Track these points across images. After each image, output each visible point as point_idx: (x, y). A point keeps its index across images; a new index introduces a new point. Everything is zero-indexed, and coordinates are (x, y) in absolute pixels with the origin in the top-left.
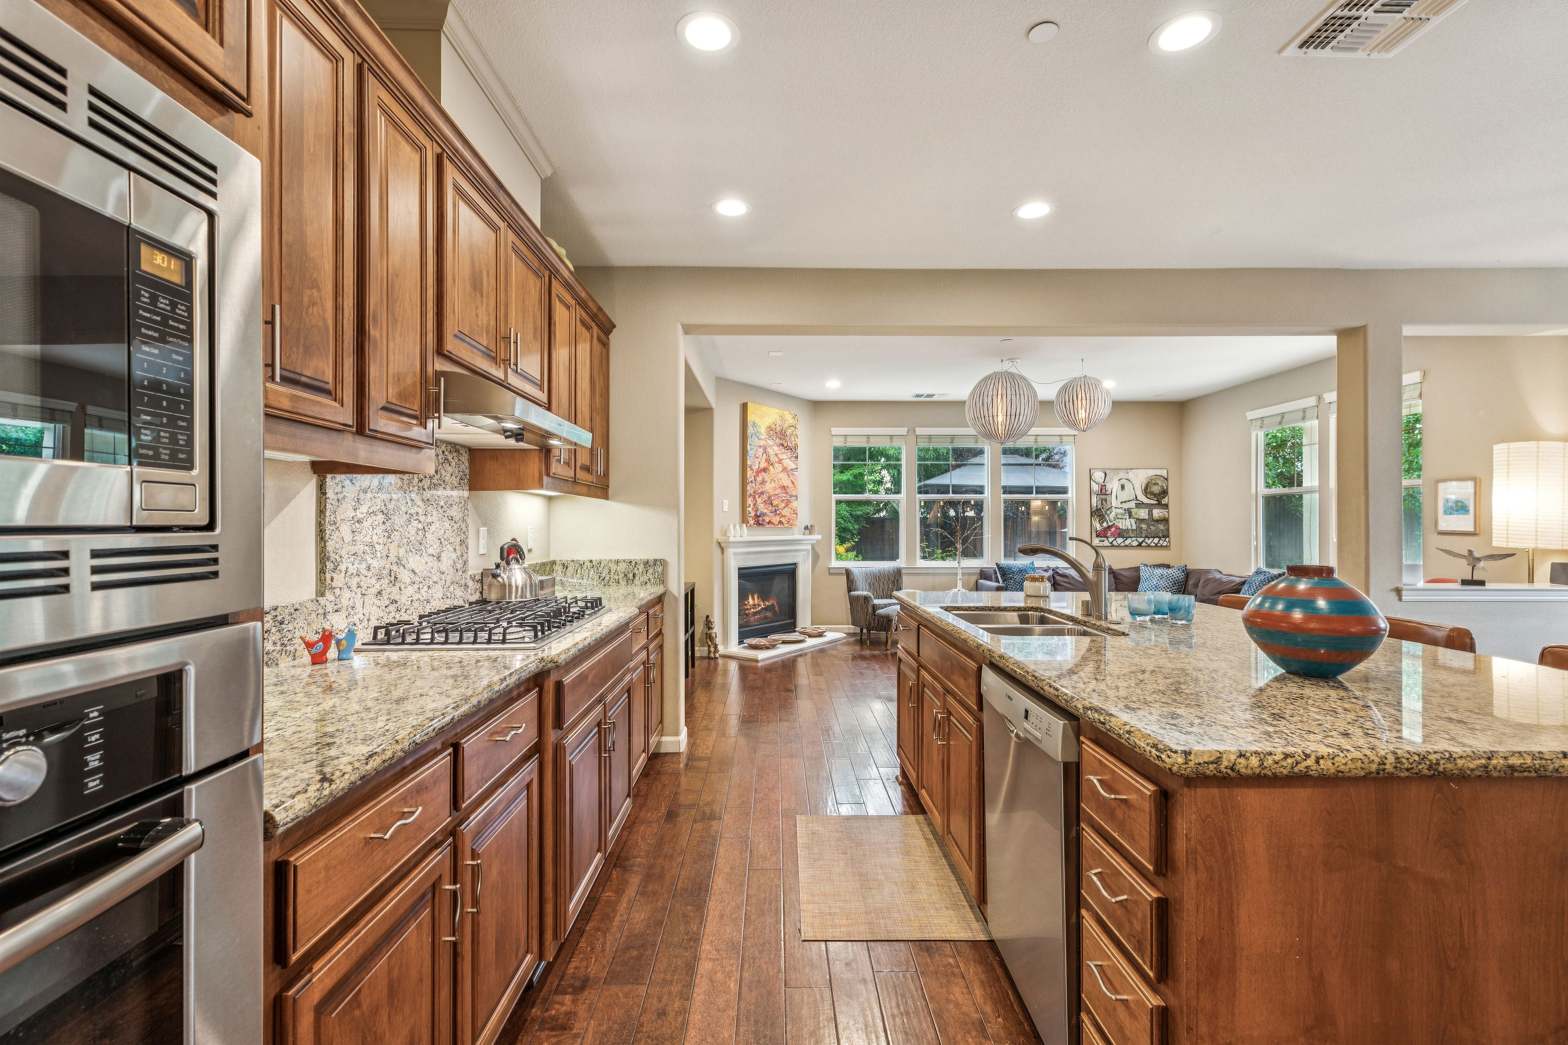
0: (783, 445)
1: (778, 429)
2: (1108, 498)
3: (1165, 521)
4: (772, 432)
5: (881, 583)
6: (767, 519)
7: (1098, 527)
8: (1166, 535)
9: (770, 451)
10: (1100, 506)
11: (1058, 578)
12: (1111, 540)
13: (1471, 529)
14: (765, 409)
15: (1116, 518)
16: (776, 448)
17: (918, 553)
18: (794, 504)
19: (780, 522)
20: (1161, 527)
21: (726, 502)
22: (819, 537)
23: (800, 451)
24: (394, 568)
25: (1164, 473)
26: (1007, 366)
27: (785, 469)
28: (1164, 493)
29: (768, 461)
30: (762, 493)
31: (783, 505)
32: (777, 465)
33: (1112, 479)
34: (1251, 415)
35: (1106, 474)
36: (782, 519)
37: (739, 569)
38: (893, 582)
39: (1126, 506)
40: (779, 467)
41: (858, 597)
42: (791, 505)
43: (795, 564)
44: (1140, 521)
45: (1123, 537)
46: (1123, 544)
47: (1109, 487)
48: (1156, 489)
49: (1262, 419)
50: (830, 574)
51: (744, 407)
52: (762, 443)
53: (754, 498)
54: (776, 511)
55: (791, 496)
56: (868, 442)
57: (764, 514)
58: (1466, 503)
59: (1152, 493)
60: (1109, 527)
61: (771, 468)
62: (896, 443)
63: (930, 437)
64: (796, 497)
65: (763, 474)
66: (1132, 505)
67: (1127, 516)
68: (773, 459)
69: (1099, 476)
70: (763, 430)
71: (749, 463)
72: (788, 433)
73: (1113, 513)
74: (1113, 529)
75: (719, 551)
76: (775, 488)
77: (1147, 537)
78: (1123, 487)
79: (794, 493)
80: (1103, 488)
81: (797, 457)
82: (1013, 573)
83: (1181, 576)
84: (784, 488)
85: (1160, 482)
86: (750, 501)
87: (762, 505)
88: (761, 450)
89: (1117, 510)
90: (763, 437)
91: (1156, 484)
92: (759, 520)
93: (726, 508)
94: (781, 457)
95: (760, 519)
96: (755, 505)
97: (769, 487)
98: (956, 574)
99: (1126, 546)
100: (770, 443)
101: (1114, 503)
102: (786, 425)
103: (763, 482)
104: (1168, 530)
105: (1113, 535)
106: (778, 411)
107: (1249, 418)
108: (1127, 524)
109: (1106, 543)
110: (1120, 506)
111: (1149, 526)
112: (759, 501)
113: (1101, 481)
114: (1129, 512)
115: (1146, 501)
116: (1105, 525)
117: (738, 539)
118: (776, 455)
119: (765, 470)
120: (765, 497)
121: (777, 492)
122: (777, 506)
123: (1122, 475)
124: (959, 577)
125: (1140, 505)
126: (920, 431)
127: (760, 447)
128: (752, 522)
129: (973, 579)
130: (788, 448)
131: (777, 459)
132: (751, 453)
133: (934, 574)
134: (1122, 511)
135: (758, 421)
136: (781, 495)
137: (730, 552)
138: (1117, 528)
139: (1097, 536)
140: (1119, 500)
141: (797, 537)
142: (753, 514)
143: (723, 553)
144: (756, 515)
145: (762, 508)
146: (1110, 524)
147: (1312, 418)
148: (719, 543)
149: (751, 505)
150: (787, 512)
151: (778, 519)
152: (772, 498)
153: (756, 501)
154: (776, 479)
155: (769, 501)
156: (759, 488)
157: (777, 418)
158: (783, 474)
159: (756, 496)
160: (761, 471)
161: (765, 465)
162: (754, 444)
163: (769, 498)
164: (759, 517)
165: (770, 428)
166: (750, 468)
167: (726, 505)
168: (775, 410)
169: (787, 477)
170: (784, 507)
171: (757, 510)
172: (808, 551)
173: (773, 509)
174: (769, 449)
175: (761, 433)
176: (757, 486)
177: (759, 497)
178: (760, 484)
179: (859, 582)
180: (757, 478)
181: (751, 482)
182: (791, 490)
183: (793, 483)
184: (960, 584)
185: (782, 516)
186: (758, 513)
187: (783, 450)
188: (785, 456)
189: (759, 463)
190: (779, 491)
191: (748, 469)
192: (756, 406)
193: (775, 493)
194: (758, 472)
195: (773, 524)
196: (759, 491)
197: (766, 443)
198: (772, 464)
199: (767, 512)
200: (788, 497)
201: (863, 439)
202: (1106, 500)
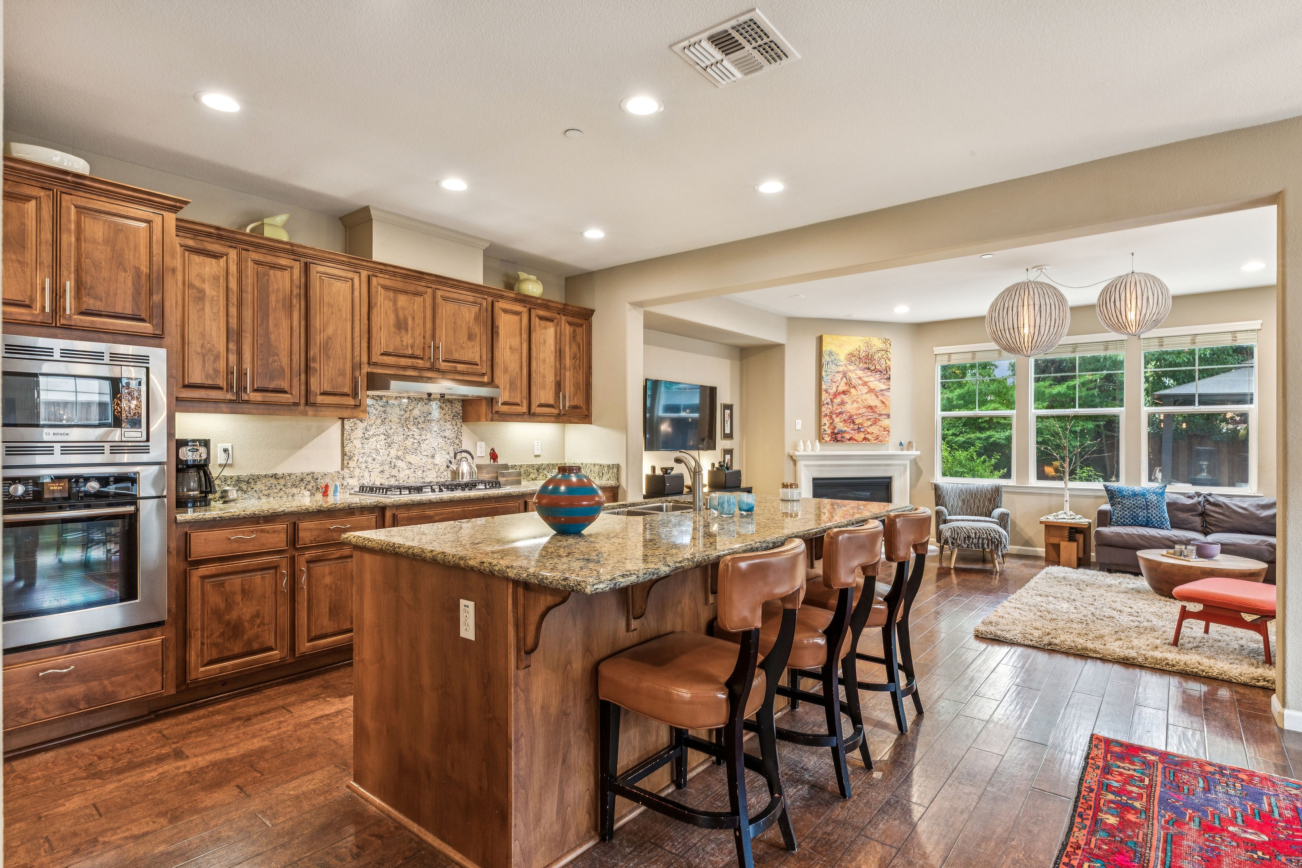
0: (869, 369)
1: (863, 354)
4: (853, 359)
5: (977, 501)
6: (848, 437)
9: (852, 375)
14: (844, 338)
16: (860, 373)
17: (1033, 473)
18: (885, 422)
19: (865, 439)
21: (799, 422)
22: (918, 453)
23: (892, 373)
24: (394, 460)
26: (1033, 276)
27: (871, 391)
29: (849, 384)
30: (841, 413)
31: (870, 423)
32: (861, 387)
36: (868, 436)
37: (814, 479)
38: (990, 500)
40: (865, 390)
42: (880, 423)
43: (890, 478)
51: (820, 339)
52: (841, 369)
53: (831, 417)
54: (859, 428)
55: (881, 415)
56: (974, 357)
57: (845, 431)
61: (853, 390)
64: (888, 416)
65: (843, 396)
68: (854, 382)
70: (842, 357)
71: (824, 387)
72: (876, 357)
75: (791, 463)
76: (859, 408)
79: (884, 412)
81: (889, 379)
84: (871, 407)
86: (825, 420)
87: (841, 424)
88: (841, 375)
90: (842, 364)
92: (837, 437)
93: (799, 427)
94: (866, 379)
95: (839, 436)
96: (831, 424)
97: (850, 407)
98: (1063, 495)
100: (852, 368)
102: (874, 350)
103: (843, 403)
106: (862, 338)
112: (837, 420)
117: (809, 452)
118: (860, 378)
119: (844, 393)
120: (845, 416)
121: (861, 411)
122: (860, 424)
124: (1067, 498)
127: (838, 372)
128: (827, 438)
130: (876, 371)
131: (860, 382)
132: (826, 378)
133: (1050, 495)
135: (834, 349)
136: (867, 414)
137: (801, 464)
141: (891, 452)
142: (829, 432)
143: (795, 465)
144: (833, 433)
145: (840, 426)
148: (791, 457)
149: (828, 424)
150: (874, 429)
151: (862, 436)
152: (855, 417)
153: (833, 420)
154: (859, 400)
155: (851, 420)
156: (837, 409)
157: (861, 345)
158: (869, 395)
159: (834, 416)
160: (840, 393)
161: (845, 388)
162: (830, 370)
163: (850, 417)
164: (837, 434)
165: (852, 355)
166: (826, 391)
167: (799, 424)
168: (859, 338)
169: (874, 397)
170: (871, 425)
171: (835, 428)
172: (905, 466)
173: (856, 427)
174: (850, 374)
175: (839, 360)
176: (835, 407)
177: (837, 416)
178: (839, 405)
179: (947, 498)
180: (835, 400)
181: (827, 404)
182: (881, 409)
183: (883, 402)
184: (1067, 506)
185: (868, 433)
186: (836, 431)
187: (869, 373)
188: (872, 379)
189: (838, 386)
190: (864, 410)
191: (824, 393)
192: (835, 337)
193: (858, 412)
194: (836, 395)
195: (856, 440)
196: (838, 411)
197: (846, 369)
198: (854, 387)
199: (848, 430)
200: (876, 416)
201: (969, 356)
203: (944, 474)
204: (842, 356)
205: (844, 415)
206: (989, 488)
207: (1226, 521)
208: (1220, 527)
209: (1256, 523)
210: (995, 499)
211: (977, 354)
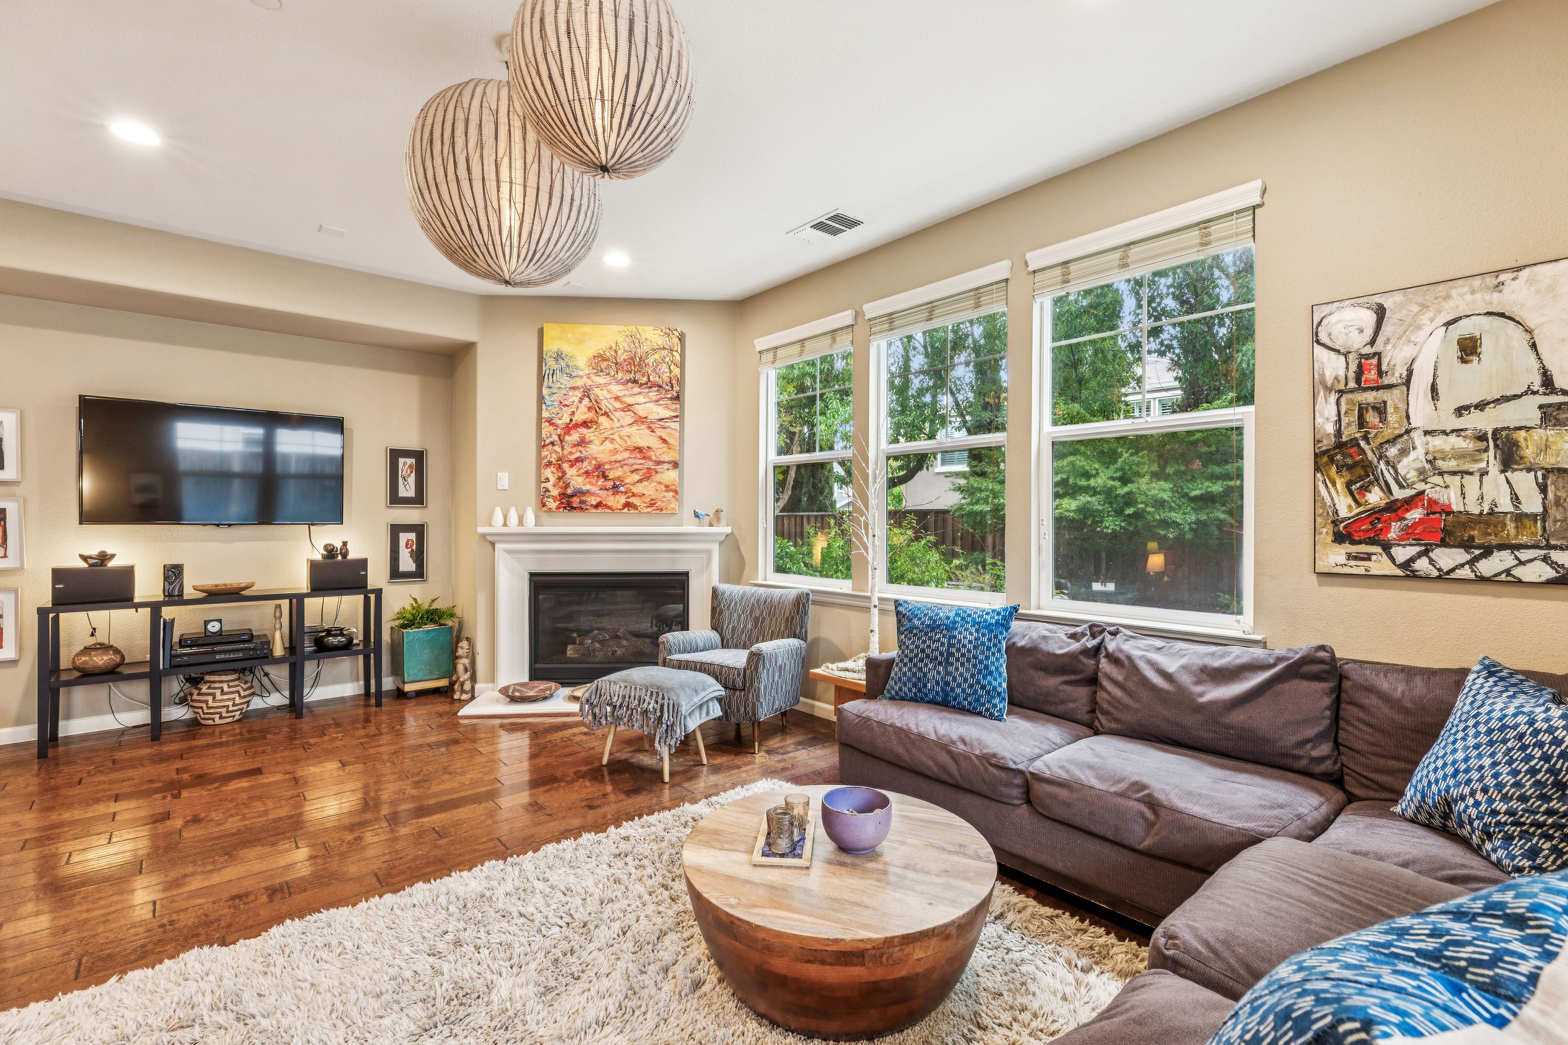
0: (635, 381)
1: (622, 357)
2: (1392, 398)
4: (604, 365)
6: (593, 501)
7: (1345, 506)
9: (602, 394)
10: (1350, 431)
12: (1404, 552)
14: (586, 329)
15: (1434, 471)
16: (617, 389)
18: (669, 475)
19: (628, 505)
21: (504, 476)
22: (731, 530)
27: (640, 420)
29: (596, 408)
30: (579, 460)
31: (636, 477)
32: (619, 414)
33: (1413, 324)
35: (1381, 312)
36: (635, 501)
37: (532, 575)
39: (1486, 421)
40: (628, 418)
42: (658, 477)
43: (686, 574)
45: (1467, 545)
46: (1466, 573)
47: (1399, 353)
51: (540, 334)
52: (579, 382)
53: (559, 467)
54: (615, 487)
55: (659, 463)
57: (588, 492)
60: (1395, 508)
61: (603, 420)
62: (841, 344)
64: (675, 464)
65: (583, 430)
66: (1518, 413)
67: (1491, 460)
68: (605, 405)
69: (1349, 322)
71: (545, 414)
72: (650, 360)
73: (1418, 452)
74: (1415, 515)
75: (485, 547)
76: (615, 452)
78: (1470, 346)
79: (667, 458)
80: (1370, 360)
81: (678, 399)
84: (639, 449)
86: (549, 473)
87: (580, 480)
88: (579, 394)
89: (1438, 443)
90: (581, 373)
92: (570, 502)
93: (503, 484)
94: (629, 400)
95: (576, 499)
96: (560, 478)
97: (598, 450)
99: (1482, 579)
100: (601, 380)
101: (1426, 414)
102: (645, 348)
103: (582, 442)
105: (1410, 534)
106: (622, 328)
108: (1492, 492)
109: (1382, 567)
110: (1459, 423)
112: (571, 472)
113: (1361, 339)
114: (1500, 439)
116: (1375, 497)
117: (512, 528)
118: (617, 398)
119: (585, 424)
120: (586, 466)
121: (619, 457)
122: (618, 478)
124: (872, 623)
127: (574, 388)
128: (552, 504)
130: (650, 385)
131: (618, 405)
132: (552, 399)
134: (1456, 442)
135: (566, 348)
136: (631, 461)
137: (501, 549)
138: (1440, 509)
139: (1339, 538)
140: (1449, 402)
141: (681, 528)
142: (555, 492)
143: (491, 550)
144: (563, 495)
145: (578, 482)
146: (1399, 494)
149: (552, 479)
150: (648, 489)
151: (622, 499)
152: (607, 467)
153: (564, 473)
154: (616, 437)
155: (600, 472)
156: (571, 453)
157: (620, 339)
158: (635, 427)
159: (566, 466)
160: (577, 426)
161: (589, 416)
162: (559, 385)
163: (598, 467)
164: (572, 496)
165: (600, 357)
166: (550, 422)
167: (504, 480)
168: (615, 328)
169: (648, 432)
170: (640, 481)
171: (567, 486)
172: (709, 552)
173: (610, 484)
174: (597, 391)
175: (577, 368)
176: (568, 449)
177: (572, 466)
178: (575, 446)
180: (567, 438)
181: (552, 444)
182: (660, 452)
183: (664, 441)
185: (634, 495)
186: (569, 491)
187: (637, 390)
188: (641, 399)
189: (573, 413)
190: (626, 455)
191: (545, 425)
192: (567, 327)
193: (613, 459)
194: (569, 428)
195: (609, 508)
196: (572, 457)
197: (589, 382)
198: (606, 414)
199: (593, 489)
200: (650, 464)
201: (797, 348)
202: (1381, 410)
204: (581, 360)
205: (585, 464)
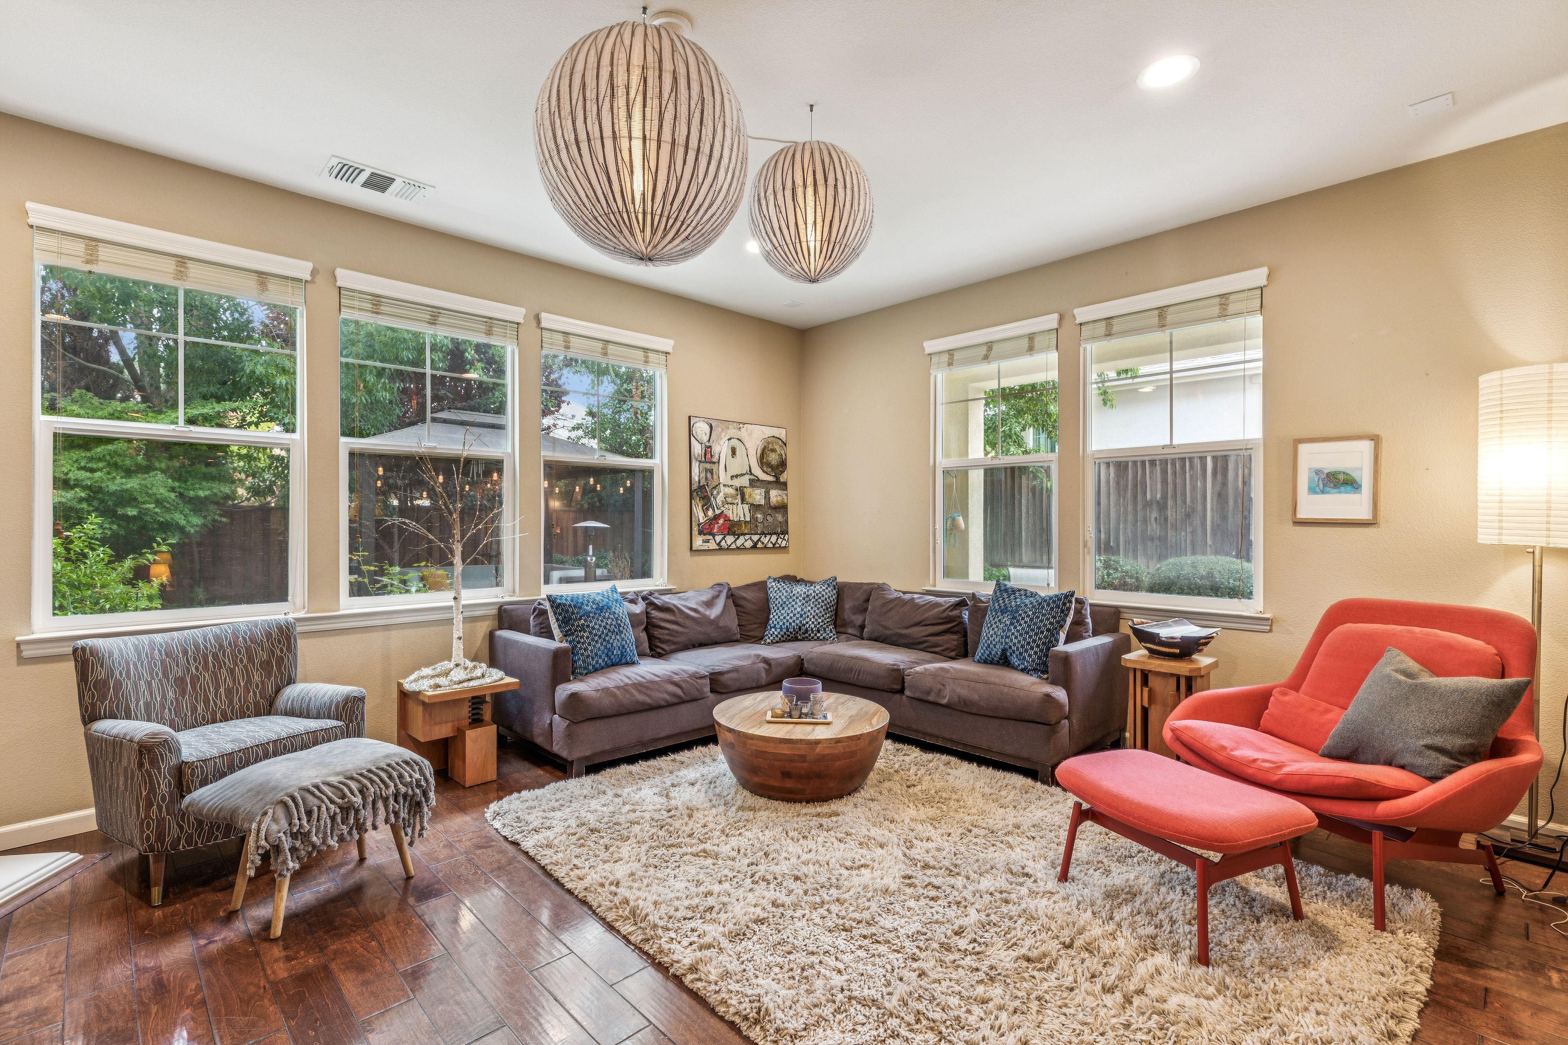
2: (714, 467)
3: (782, 508)
7: (701, 517)
8: (785, 532)
10: (703, 482)
11: (655, 613)
12: (718, 538)
13: (1364, 514)
15: (725, 502)
17: (345, 579)
20: (780, 518)
25: (781, 433)
28: (782, 465)
33: (719, 438)
34: (930, 346)
35: (711, 427)
38: (266, 666)
39: (737, 483)
41: (117, 744)
44: (755, 507)
45: (734, 534)
46: (733, 546)
47: (716, 449)
48: (773, 458)
49: (950, 352)
50: (22, 660)
56: (180, 274)
58: (1355, 475)
59: (769, 465)
60: (716, 518)
62: (279, 295)
63: (377, 302)
66: (744, 481)
67: (739, 500)
69: (702, 428)
73: (721, 494)
74: (721, 521)
77: (763, 533)
78: (734, 451)
80: (708, 449)
82: (587, 614)
83: (830, 594)
85: (777, 447)
89: (727, 489)
91: (774, 450)
99: (738, 548)
101: (724, 478)
104: (787, 522)
105: (721, 530)
107: (928, 351)
108: (739, 512)
109: (712, 545)
110: (730, 483)
111: (765, 515)
113: (705, 439)
114: (741, 491)
115: (763, 476)
116: (710, 513)
123: (732, 432)
124: (458, 630)
125: (755, 482)
126: (346, 278)
129: (483, 628)
133: (387, 627)
134: (731, 491)
138: (727, 519)
139: (700, 532)
140: (729, 473)
146: (718, 512)
147: (1047, 349)
179: (128, 686)
184: (458, 648)
201: (170, 265)
202: (711, 471)
203: (60, 609)
206: (258, 632)
207: (682, 633)
208: (674, 643)
209: (709, 630)
210: (280, 660)
211: (190, 264)
